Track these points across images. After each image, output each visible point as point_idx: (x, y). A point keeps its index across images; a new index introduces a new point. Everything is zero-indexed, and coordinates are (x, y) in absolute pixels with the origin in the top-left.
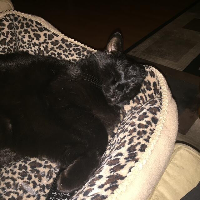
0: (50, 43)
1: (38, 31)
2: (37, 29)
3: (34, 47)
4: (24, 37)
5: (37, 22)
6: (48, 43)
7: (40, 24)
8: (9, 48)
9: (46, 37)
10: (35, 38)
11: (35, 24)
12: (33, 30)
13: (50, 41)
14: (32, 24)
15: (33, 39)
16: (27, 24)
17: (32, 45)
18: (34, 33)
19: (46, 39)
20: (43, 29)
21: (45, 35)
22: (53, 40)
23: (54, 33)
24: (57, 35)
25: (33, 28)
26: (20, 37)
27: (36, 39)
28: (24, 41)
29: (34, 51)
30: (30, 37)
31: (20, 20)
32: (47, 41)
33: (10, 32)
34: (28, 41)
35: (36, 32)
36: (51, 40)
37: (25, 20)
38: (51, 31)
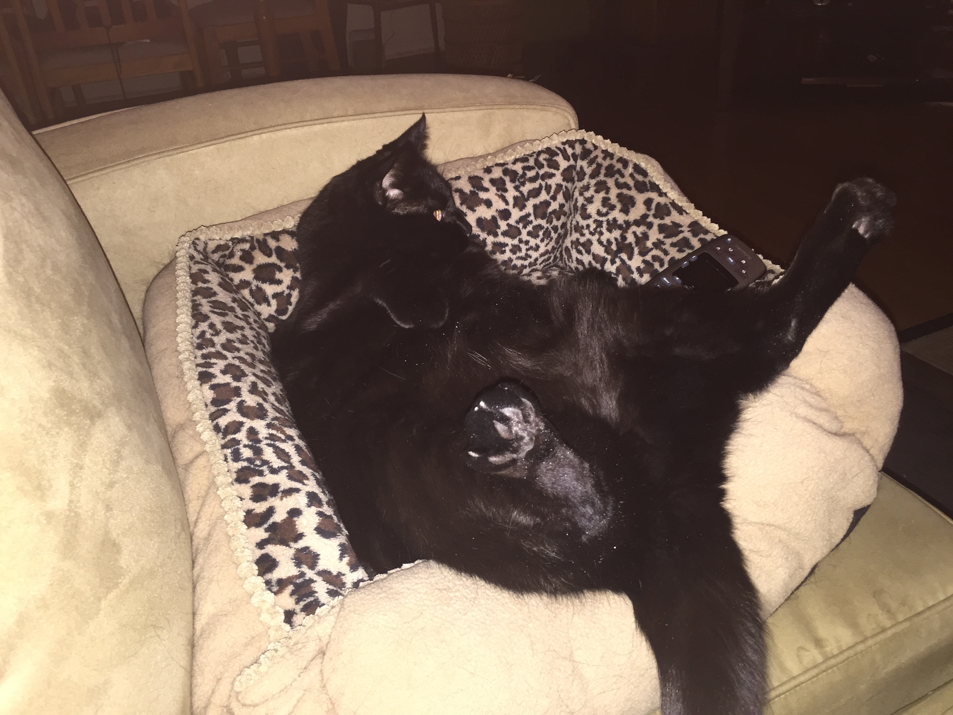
0: (655, 228)
1: (633, 189)
2: (631, 183)
3: (610, 230)
4: (590, 200)
5: (637, 168)
6: (650, 226)
7: (644, 173)
8: (550, 229)
9: (649, 209)
10: (619, 206)
11: (630, 170)
12: (619, 185)
13: (657, 222)
14: (622, 170)
15: (612, 208)
16: (610, 168)
17: (605, 225)
18: (619, 191)
19: (648, 213)
20: (649, 185)
21: (648, 203)
22: (667, 221)
23: (673, 204)
24: (681, 211)
25: (621, 180)
26: (581, 201)
27: (621, 211)
28: (589, 211)
29: (605, 243)
30: (605, 202)
31: (596, 157)
32: (650, 219)
33: (564, 188)
34: (599, 213)
35: (625, 191)
36: (662, 218)
37: (608, 158)
38: (666, 196)
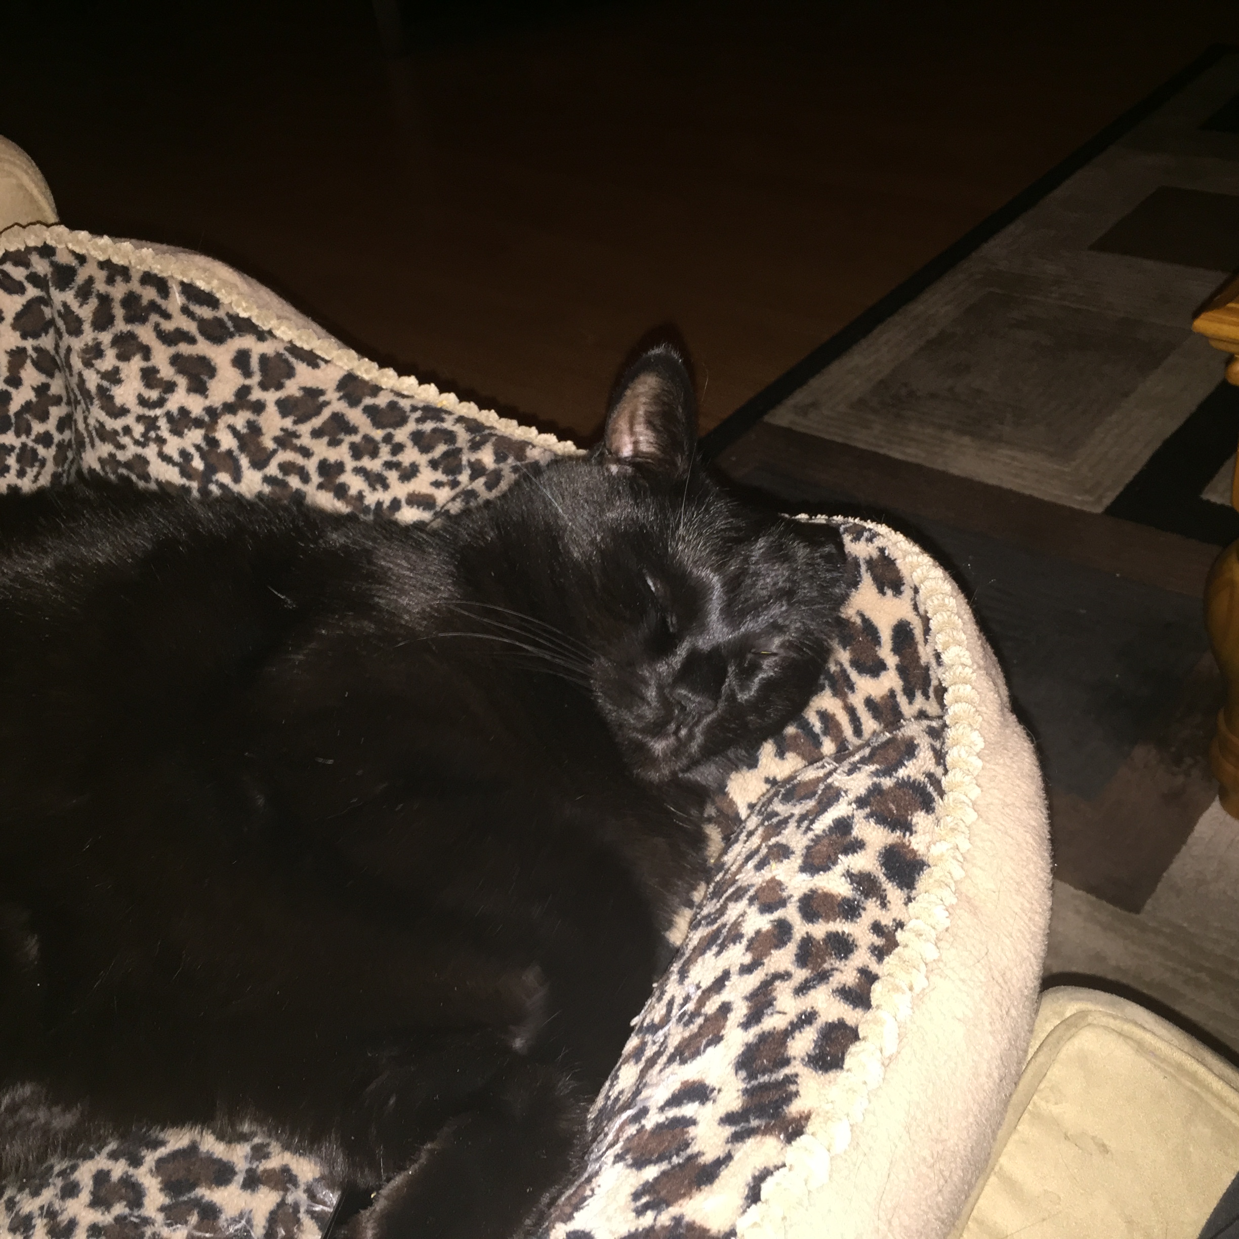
0: (272, 409)
1: (199, 338)
2: (190, 327)
3: (177, 431)
4: (113, 377)
5: (189, 290)
6: (259, 407)
7: (211, 301)
8: (30, 444)
9: (247, 374)
10: (182, 382)
11: (177, 299)
12: (169, 338)
13: (271, 397)
14: (159, 301)
15: (170, 387)
16: (130, 300)
17: (163, 423)
18: (172, 350)
19: (248, 382)
20: (229, 324)
21: (241, 360)
22: (292, 388)
23: (294, 350)
24: (312, 360)
25: (168, 326)
26: (92, 380)
27: (190, 390)
28: (118, 401)
29: (176, 457)
30: (149, 376)
31: (90, 280)
32: (256, 394)
33: (30, 351)
34: (143, 401)
35: (184, 348)
36: (280, 386)
37: (119, 279)
38: (274, 337)
